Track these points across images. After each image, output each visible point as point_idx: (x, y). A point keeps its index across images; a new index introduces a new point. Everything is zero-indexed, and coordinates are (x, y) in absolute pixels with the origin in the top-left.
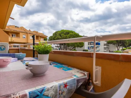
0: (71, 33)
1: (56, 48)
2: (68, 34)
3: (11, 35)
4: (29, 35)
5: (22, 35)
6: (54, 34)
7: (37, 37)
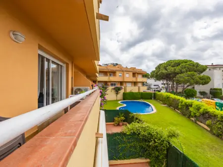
0: (184, 64)
1: (163, 85)
2: (177, 66)
3: (109, 75)
4: (125, 73)
5: (118, 74)
6: (156, 68)
7: (134, 74)
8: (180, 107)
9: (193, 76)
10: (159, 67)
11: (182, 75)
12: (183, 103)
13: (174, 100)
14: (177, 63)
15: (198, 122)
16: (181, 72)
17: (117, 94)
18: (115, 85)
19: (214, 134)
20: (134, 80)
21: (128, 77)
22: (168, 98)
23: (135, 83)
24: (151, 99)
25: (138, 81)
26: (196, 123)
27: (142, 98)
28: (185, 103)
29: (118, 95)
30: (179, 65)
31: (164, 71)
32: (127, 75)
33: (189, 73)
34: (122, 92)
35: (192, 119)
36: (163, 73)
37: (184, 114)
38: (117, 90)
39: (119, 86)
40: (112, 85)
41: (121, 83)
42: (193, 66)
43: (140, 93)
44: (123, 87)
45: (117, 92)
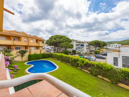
0: (64, 38)
2: (61, 38)
3: (13, 39)
4: (30, 39)
5: (23, 39)
7: (37, 41)
8: (70, 61)
9: (68, 44)
10: (51, 38)
11: (64, 43)
12: (73, 59)
13: (66, 57)
14: (61, 37)
15: (82, 69)
16: (63, 42)
17: (22, 56)
18: (19, 48)
19: (93, 75)
20: (37, 45)
21: (32, 42)
22: (62, 56)
23: (37, 47)
24: (49, 57)
25: (40, 46)
26: (81, 70)
27: (43, 58)
28: (74, 59)
29: (23, 58)
30: (62, 38)
31: (55, 41)
32: (32, 41)
33: (66, 42)
34: (27, 54)
35: (78, 68)
36: (54, 42)
37: (73, 66)
38: (23, 53)
39: (24, 49)
40: (16, 48)
41: (26, 47)
42: (68, 39)
43: (42, 54)
44: (28, 50)
45: (23, 54)
